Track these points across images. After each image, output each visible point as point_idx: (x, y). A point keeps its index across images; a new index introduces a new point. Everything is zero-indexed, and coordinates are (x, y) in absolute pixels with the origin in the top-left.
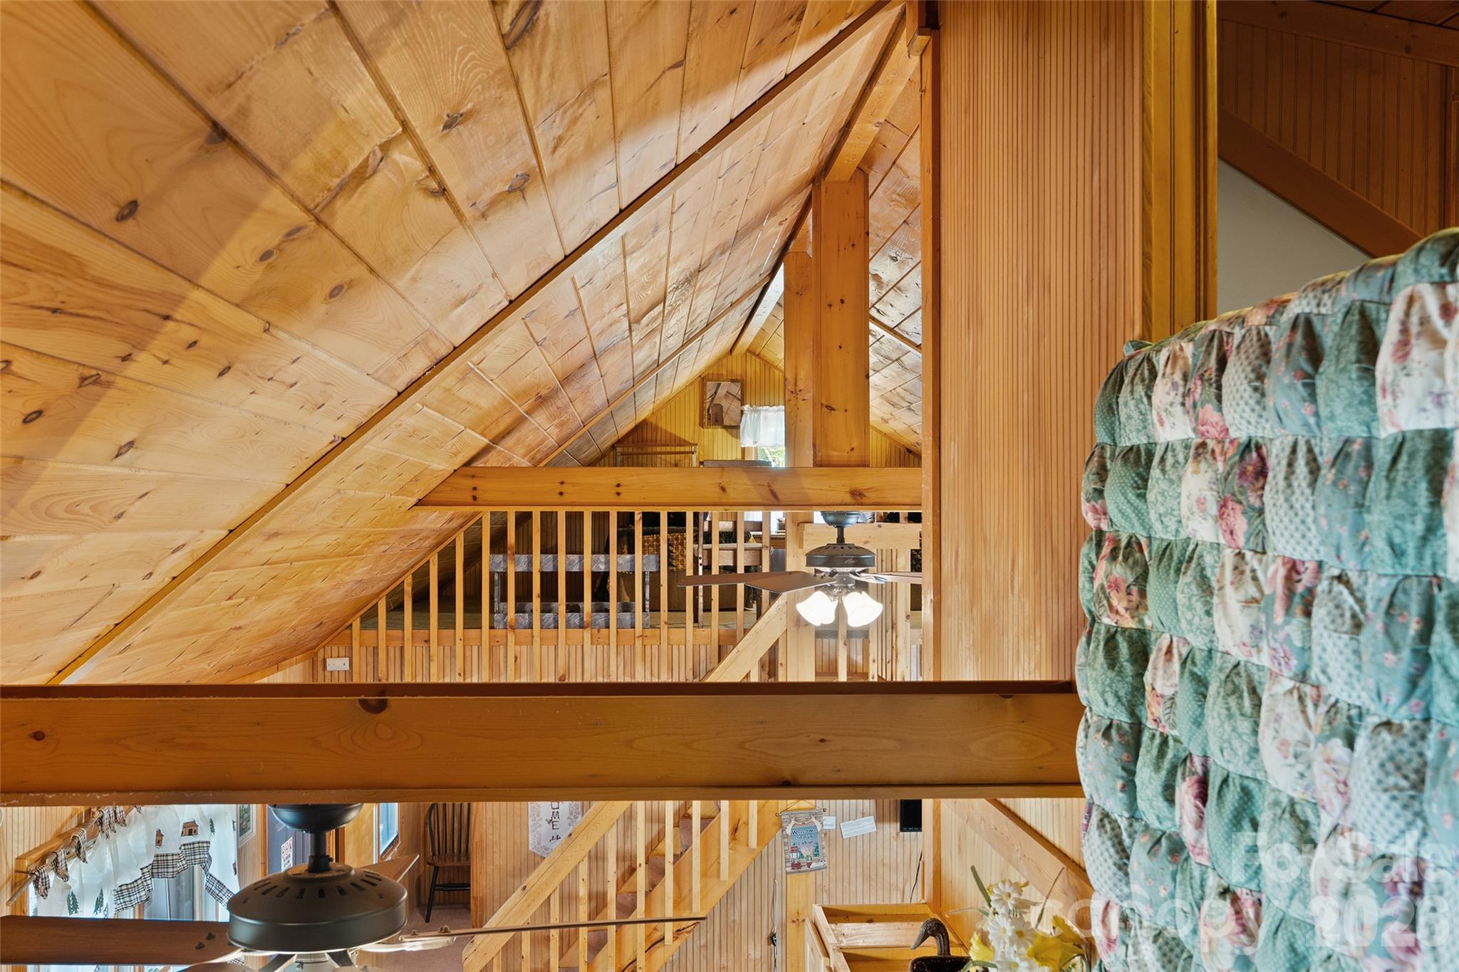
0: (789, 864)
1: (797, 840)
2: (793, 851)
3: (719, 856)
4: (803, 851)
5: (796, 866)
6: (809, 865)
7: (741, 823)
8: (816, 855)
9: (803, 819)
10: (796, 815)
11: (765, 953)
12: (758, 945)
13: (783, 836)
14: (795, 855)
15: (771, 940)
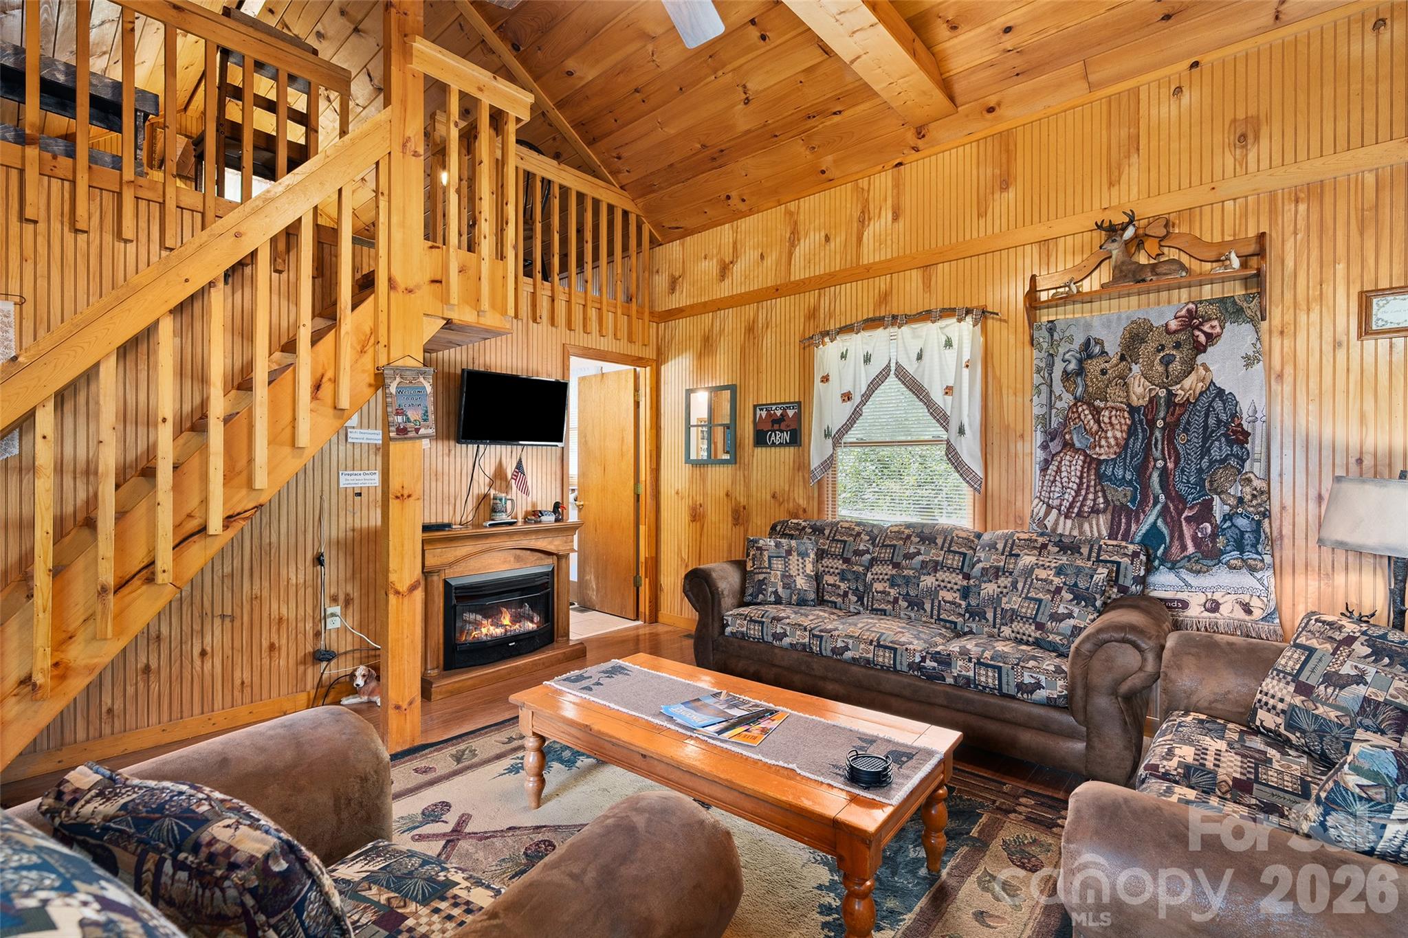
0: (393, 429)
1: (403, 402)
2: (397, 414)
3: (294, 419)
4: (409, 414)
5: (402, 431)
6: (417, 430)
7: (325, 380)
8: (425, 420)
9: (410, 378)
10: (401, 371)
11: (309, 577)
12: (301, 567)
13: (385, 396)
14: (400, 419)
15: (319, 560)
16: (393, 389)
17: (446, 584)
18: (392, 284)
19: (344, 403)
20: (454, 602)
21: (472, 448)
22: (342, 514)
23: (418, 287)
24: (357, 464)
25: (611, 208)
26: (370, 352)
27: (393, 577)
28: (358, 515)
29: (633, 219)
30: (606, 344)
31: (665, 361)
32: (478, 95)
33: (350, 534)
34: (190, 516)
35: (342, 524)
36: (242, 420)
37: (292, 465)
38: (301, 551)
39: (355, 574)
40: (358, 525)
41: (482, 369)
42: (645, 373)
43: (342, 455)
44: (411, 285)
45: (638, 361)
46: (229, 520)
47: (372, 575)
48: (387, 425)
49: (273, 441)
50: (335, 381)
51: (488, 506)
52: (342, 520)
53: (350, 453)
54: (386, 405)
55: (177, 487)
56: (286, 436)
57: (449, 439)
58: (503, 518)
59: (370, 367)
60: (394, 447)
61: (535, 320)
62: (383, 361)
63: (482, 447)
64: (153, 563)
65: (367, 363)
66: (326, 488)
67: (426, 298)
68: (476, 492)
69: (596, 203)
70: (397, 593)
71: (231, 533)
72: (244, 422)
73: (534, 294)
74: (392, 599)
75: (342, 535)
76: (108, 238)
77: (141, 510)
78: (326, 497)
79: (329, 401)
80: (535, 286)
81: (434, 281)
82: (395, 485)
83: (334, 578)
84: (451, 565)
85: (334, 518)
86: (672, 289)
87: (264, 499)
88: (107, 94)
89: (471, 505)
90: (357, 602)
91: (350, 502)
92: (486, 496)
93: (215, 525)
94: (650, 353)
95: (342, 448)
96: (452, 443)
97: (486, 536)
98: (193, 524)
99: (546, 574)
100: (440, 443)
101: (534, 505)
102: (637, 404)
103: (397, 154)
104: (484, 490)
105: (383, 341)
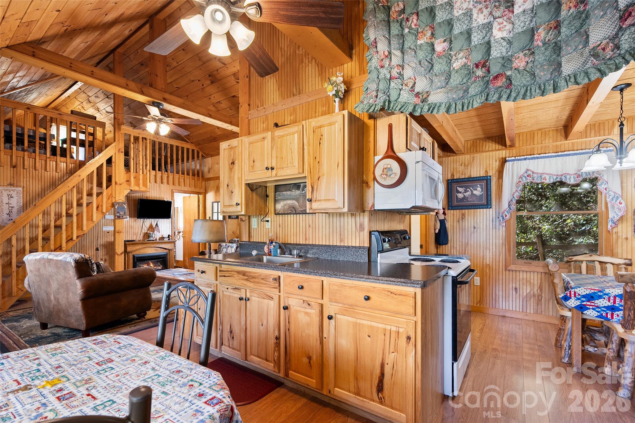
1: (119, 210)
3: (92, 215)
4: (121, 213)
5: (119, 217)
6: (123, 216)
7: (99, 206)
8: (126, 214)
9: (121, 204)
10: (118, 203)
11: (95, 254)
12: (92, 251)
13: (114, 209)
14: (118, 214)
15: (97, 249)
16: (116, 207)
17: (134, 256)
18: (116, 183)
19: (104, 211)
20: (136, 261)
21: (142, 220)
22: (104, 237)
23: (123, 183)
24: (108, 224)
25: (188, 149)
26: (111, 199)
27: (116, 251)
28: (108, 238)
29: (196, 152)
30: (186, 189)
31: (207, 193)
32: (139, 135)
33: (106, 243)
34: (69, 236)
35: (104, 240)
36: (80, 215)
37: (92, 225)
38: (92, 247)
39: (107, 253)
40: (108, 240)
41: (145, 198)
42: (201, 196)
43: (104, 222)
44: (121, 183)
45: (198, 193)
46: (77, 237)
47: (112, 254)
48: (115, 216)
49: (87, 220)
50: (102, 206)
51: (147, 236)
52: (104, 239)
53: (106, 222)
54: (115, 211)
55: (66, 230)
56: (90, 218)
57: (135, 217)
58: (152, 239)
59: (111, 202)
60: (117, 221)
61: (162, 183)
62: (114, 201)
63: (145, 219)
64: (61, 246)
65: (110, 201)
66: (99, 231)
67: (125, 185)
68: (144, 232)
69: (183, 148)
70: (118, 254)
71: (78, 240)
72: (81, 216)
73: (162, 176)
74: (116, 256)
75: (104, 243)
76: (43, 171)
77: (59, 235)
78: (99, 233)
79: (100, 210)
80: (162, 173)
81: (127, 181)
82: (117, 229)
83: (102, 254)
84: (135, 251)
85: (101, 239)
86: (209, 172)
87: (85, 232)
88: (42, 136)
89: (142, 236)
90: (108, 261)
91: (106, 234)
92: (146, 233)
93: (75, 238)
94: (203, 191)
95: (104, 220)
96: (136, 218)
97: (146, 243)
98: (70, 238)
99: (165, 255)
100: (132, 219)
101: (162, 236)
102: (199, 206)
103: (117, 153)
104: (146, 231)
105: (114, 196)
